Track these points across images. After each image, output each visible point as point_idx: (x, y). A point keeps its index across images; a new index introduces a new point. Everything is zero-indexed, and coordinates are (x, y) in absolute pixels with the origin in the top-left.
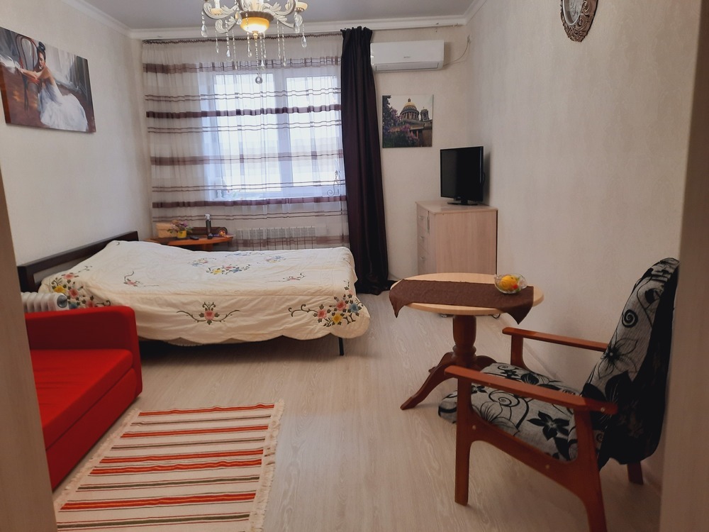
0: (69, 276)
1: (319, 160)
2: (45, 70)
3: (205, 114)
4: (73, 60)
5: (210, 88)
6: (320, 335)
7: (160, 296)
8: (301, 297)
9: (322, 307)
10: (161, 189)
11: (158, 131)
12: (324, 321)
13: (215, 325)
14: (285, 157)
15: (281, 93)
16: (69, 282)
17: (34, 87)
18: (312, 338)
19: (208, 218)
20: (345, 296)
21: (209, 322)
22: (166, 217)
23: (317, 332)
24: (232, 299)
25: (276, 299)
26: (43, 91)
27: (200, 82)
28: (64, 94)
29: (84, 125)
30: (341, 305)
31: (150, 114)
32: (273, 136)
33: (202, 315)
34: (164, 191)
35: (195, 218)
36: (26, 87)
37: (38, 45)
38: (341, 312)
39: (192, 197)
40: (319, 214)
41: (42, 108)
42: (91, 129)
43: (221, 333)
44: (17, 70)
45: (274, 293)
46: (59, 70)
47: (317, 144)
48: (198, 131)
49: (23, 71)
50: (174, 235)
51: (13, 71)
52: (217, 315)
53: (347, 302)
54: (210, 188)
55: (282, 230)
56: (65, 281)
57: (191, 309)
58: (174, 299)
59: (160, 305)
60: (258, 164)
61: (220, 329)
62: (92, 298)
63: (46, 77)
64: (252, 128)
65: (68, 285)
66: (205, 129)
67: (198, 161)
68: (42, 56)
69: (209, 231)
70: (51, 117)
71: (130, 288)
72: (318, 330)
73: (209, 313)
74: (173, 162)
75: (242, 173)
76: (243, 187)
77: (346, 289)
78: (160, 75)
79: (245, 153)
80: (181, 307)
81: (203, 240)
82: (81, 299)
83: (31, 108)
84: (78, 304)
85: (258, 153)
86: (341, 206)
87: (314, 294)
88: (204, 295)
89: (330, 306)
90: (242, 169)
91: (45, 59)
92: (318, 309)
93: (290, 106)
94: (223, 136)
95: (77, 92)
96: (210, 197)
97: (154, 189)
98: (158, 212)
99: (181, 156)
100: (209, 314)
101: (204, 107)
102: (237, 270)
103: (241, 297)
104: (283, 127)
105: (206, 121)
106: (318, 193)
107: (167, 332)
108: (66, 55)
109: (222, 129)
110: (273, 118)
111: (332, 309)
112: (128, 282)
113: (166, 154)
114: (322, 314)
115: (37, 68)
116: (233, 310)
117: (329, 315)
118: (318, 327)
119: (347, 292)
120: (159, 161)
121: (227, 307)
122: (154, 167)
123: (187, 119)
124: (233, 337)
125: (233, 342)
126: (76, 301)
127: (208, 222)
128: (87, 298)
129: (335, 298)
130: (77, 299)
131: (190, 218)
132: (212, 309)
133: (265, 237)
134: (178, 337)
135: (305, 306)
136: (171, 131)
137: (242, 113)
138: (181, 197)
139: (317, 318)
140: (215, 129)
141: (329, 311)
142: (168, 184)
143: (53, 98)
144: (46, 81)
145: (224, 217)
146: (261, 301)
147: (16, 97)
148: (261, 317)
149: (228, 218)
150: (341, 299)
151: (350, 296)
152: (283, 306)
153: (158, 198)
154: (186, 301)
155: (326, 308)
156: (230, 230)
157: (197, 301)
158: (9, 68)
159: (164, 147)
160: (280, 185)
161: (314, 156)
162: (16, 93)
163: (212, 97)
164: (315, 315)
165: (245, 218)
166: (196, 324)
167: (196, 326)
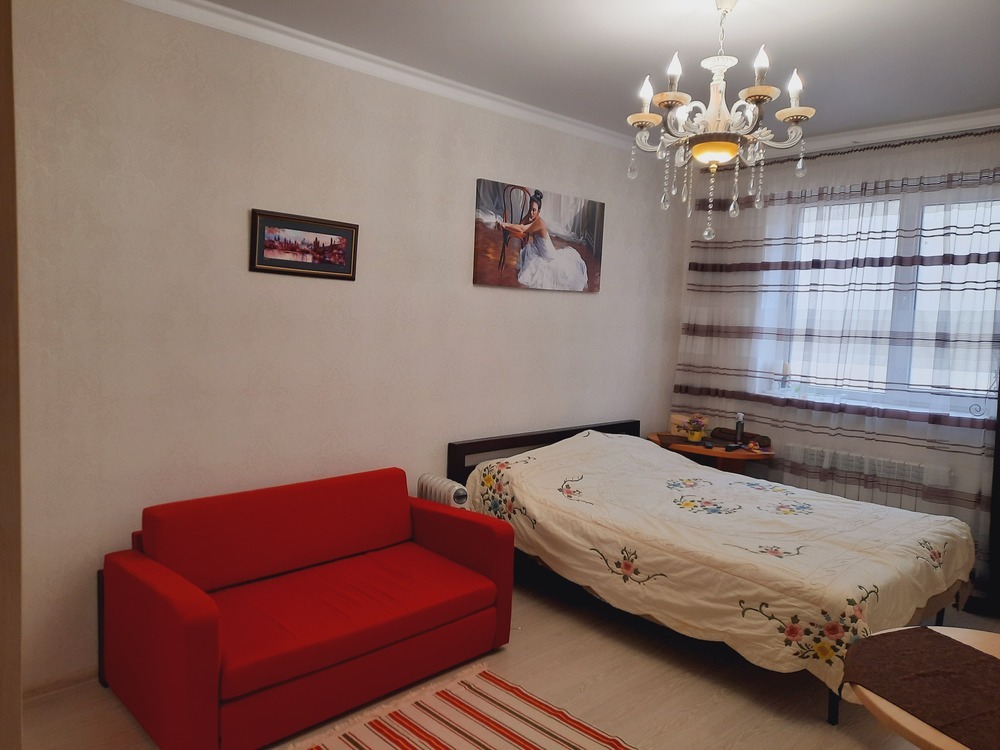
0: (502, 466)
1: (950, 350)
2: (537, 222)
3: (766, 266)
4: (581, 205)
6: (784, 669)
7: (578, 520)
8: (762, 589)
9: (795, 619)
10: (688, 368)
11: (698, 288)
12: (795, 647)
13: (631, 585)
14: (901, 339)
15: (911, 231)
16: (499, 472)
17: (516, 242)
18: (770, 668)
19: (741, 419)
20: (843, 615)
21: (625, 578)
22: (690, 407)
23: (778, 662)
24: (660, 555)
25: (721, 578)
26: (529, 245)
28: (558, 247)
29: (583, 280)
30: (833, 629)
31: (694, 267)
33: (618, 565)
34: (693, 371)
35: (729, 415)
36: (506, 243)
37: (533, 194)
38: (833, 643)
39: (730, 384)
40: (934, 445)
41: (523, 264)
42: (593, 286)
43: (636, 600)
44: (498, 224)
45: (722, 567)
46: (556, 219)
48: (752, 290)
49: (505, 225)
50: (683, 433)
51: (492, 227)
52: (636, 572)
53: (846, 629)
54: (758, 374)
55: (861, 461)
56: (496, 470)
57: (608, 550)
58: (590, 529)
59: (575, 533)
60: (835, 346)
61: (636, 594)
62: (513, 499)
63: (536, 230)
64: (834, 288)
65: (498, 476)
66: (764, 288)
67: (746, 333)
68: (535, 206)
69: (739, 438)
70: (533, 275)
71: (562, 498)
72: (780, 658)
73: (627, 565)
74: (711, 331)
75: (807, 358)
76: (804, 379)
77: (851, 602)
79: (817, 327)
80: (597, 543)
81: (718, 451)
82: (504, 497)
83: (507, 266)
84: (500, 502)
85: (837, 328)
86: (984, 438)
87: (787, 591)
88: (628, 535)
89: (812, 624)
90: (807, 351)
91: (539, 208)
92: (788, 621)
95: (580, 244)
96: (757, 387)
97: (679, 367)
98: (680, 399)
99: (723, 324)
100: (628, 567)
101: (773, 255)
102: (717, 510)
103: (673, 557)
105: (772, 277)
106: (938, 407)
107: (578, 572)
108: (572, 201)
109: (800, 289)
111: (815, 631)
112: (567, 490)
113: (703, 320)
114: (793, 632)
115: (525, 221)
116: (658, 573)
117: (806, 639)
118: (782, 654)
119: (850, 610)
120: (692, 330)
121: (650, 564)
122: (683, 337)
123: (741, 273)
124: (653, 613)
125: (648, 619)
126: (499, 498)
127: (739, 425)
128: (509, 498)
129: (824, 613)
130: (501, 496)
131: (723, 414)
132: (632, 561)
133: (826, 465)
134: (587, 584)
135: (767, 606)
136: (715, 289)
137: (823, 265)
138: (715, 382)
139: (783, 636)
140: (789, 289)
141: (807, 632)
142: (699, 362)
143: (540, 253)
144: (536, 235)
145: (769, 421)
146: (699, 573)
147: (489, 255)
148: (696, 599)
149: (775, 424)
150: (835, 618)
151: (854, 619)
152: (731, 594)
153: (683, 379)
154: (602, 536)
155: (803, 625)
156: (774, 442)
157: (616, 542)
158: (488, 224)
159: (702, 312)
160: (884, 386)
162: (490, 250)
164: (781, 630)
165: (801, 428)
166: (609, 574)
167: (609, 578)
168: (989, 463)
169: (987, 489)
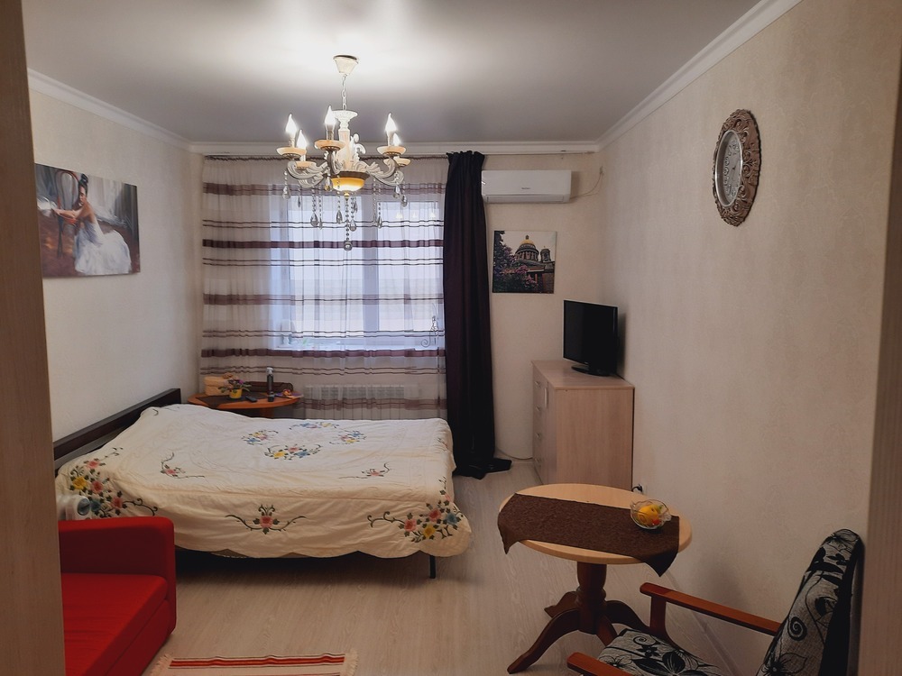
0: (93, 464)
1: (413, 304)
2: (86, 207)
3: (275, 245)
4: (120, 188)
5: (284, 212)
6: (406, 554)
7: (206, 495)
8: (384, 502)
9: (410, 516)
10: (212, 333)
11: (216, 263)
12: (412, 535)
13: (272, 535)
14: (371, 300)
15: (370, 223)
16: (92, 471)
17: (70, 229)
18: (396, 557)
19: (270, 372)
20: (440, 503)
21: (266, 531)
22: (217, 368)
23: (404, 549)
24: (297, 502)
25: (352, 504)
26: (81, 232)
27: (271, 207)
28: (105, 231)
29: (127, 262)
30: (434, 514)
31: (206, 243)
32: (357, 273)
33: (257, 521)
34: (218, 336)
35: (253, 370)
36: (61, 230)
37: (80, 178)
38: (435, 523)
39: (252, 344)
40: (410, 371)
41: (78, 252)
42: (135, 268)
43: (278, 545)
44: (53, 211)
45: (351, 496)
46: (101, 204)
47: (412, 285)
48: (265, 263)
49: (59, 211)
50: (227, 393)
51: (48, 214)
52: (276, 522)
53: (442, 511)
54: (275, 334)
55: (362, 390)
56: (87, 470)
57: (244, 512)
58: (220, 498)
59: (205, 507)
60: (337, 306)
61: (279, 540)
62: (120, 494)
63: (85, 215)
64: (332, 263)
65: (91, 476)
66: (273, 263)
67: (262, 300)
68: (83, 191)
69: (270, 388)
70: (87, 262)
71: (168, 478)
72: (404, 547)
73: (266, 519)
74: (231, 300)
75: (317, 318)
76: (317, 334)
77: (443, 492)
78: (223, 197)
79: (322, 293)
80: (232, 512)
81: (262, 403)
82: (106, 494)
83: (65, 254)
84: (102, 501)
85: (337, 294)
86: (438, 362)
87: (401, 499)
88: (261, 494)
89: (421, 516)
90: (317, 312)
91: (86, 192)
92: (405, 519)
93: (380, 238)
94: (296, 273)
95: (122, 227)
96: (275, 344)
97: (204, 334)
98: (207, 362)
99: (241, 293)
100: (266, 520)
101: (275, 236)
102: (304, 453)
103: (308, 500)
104: (371, 264)
105: (275, 253)
106: (409, 345)
107: (212, 542)
108: (112, 184)
109: (295, 263)
110: (358, 253)
111: (423, 519)
112: (167, 470)
113: (224, 291)
114: (409, 525)
115: (76, 207)
116: (298, 516)
117: (418, 527)
118: (404, 544)
119: (443, 498)
120: (213, 300)
121: (289, 512)
122: (207, 306)
123: (253, 249)
124: (295, 551)
125: (295, 557)
126: (99, 498)
127: (269, 377)
128: (114, 494)
129: (428, 505)
130: (101, 495)
131: (248, 369)
132: (271, 514)
133: (340, 398)
134: (225, 548)
135: (388, 513)
136: (231, 263)
137: (321, 245)
138: (238, 344)
139: (404, 530)
140: (287, 264)
141: (419, 522)
142: (223, 327)
143: (92, 238)
144: (86, 220)
145: (291, 370)
146: (332, 506)
147: (48, 245)
148: (333, 526)
149: (295, 371)
150: (435, 506)
151: (447, 503)
152: (360, 514)
153: (208, 344)
154: (237, 502)
155: (416, 517)
156: (297, 387)
157: (252, 503)
158: (44, 211)
159: (221, 283)
161: (407, 299)
162: (49, 239)
163: (285, 225)
164: (401, 527)
165: (316, 372)
166: (250, 532)
167: (248, 536)
168: (443, 377)
169: (443, 395)
